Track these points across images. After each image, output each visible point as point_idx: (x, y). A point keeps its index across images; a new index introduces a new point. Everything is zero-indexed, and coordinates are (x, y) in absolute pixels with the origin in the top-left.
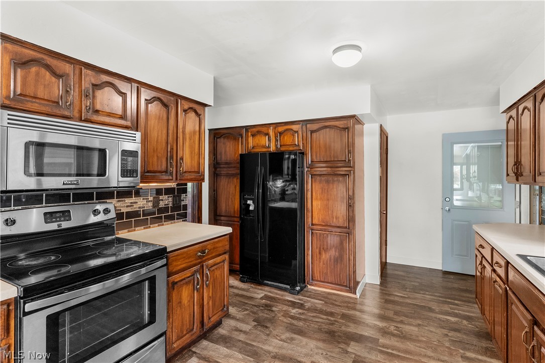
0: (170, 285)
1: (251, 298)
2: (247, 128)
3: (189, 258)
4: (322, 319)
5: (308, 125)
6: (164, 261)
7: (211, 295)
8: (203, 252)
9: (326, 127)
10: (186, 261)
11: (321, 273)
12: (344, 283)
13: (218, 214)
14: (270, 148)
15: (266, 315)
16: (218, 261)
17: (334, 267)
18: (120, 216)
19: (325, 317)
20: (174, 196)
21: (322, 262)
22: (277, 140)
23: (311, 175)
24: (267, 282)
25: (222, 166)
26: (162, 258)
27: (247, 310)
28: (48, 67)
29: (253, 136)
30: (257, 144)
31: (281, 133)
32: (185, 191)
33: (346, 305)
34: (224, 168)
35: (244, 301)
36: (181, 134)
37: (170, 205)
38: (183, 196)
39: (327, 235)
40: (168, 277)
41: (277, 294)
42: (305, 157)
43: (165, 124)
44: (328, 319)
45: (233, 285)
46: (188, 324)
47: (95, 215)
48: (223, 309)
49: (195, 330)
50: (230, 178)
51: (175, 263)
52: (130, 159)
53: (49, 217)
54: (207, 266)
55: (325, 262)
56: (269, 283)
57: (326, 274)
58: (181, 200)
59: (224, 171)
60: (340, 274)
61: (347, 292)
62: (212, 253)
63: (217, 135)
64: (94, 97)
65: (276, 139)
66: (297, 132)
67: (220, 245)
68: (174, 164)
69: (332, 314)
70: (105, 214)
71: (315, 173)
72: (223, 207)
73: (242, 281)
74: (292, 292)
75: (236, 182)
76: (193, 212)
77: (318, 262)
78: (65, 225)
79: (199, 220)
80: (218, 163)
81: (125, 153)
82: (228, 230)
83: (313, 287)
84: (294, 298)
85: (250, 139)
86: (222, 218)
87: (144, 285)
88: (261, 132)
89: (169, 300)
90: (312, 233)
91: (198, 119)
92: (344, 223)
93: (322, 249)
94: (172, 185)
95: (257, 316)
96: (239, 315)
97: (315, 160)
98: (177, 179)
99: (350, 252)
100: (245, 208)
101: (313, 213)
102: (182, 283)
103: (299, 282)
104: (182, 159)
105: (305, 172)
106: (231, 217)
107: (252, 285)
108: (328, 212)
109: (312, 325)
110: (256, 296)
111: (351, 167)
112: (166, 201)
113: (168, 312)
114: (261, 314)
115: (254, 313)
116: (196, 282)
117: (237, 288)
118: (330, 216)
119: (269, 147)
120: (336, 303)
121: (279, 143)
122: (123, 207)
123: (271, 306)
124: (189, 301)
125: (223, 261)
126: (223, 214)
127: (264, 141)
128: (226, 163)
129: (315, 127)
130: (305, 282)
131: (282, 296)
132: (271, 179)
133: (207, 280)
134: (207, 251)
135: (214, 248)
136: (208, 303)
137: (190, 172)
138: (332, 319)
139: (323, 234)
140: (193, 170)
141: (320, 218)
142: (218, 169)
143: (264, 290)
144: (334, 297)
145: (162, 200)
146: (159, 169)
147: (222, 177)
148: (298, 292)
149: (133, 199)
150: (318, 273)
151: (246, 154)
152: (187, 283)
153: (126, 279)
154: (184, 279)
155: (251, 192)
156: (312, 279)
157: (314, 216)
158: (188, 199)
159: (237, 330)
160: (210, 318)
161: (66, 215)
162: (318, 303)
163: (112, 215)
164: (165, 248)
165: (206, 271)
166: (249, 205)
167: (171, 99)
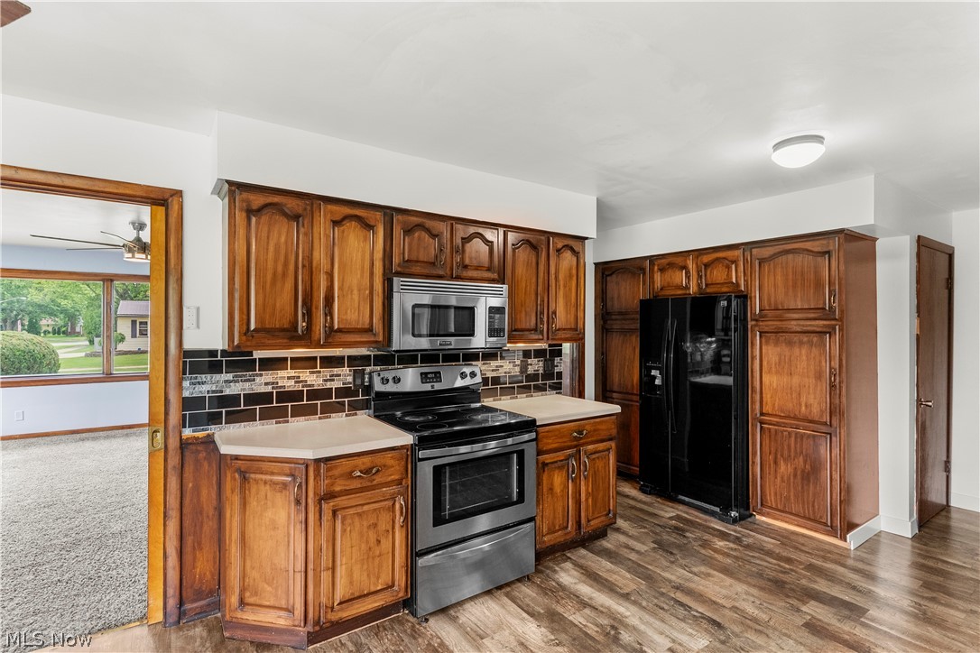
0: (540, 465)
1: (655, 515)
2: (652, 259)
3: (561, 438)
4: (769, 562)
5: (754, 251)
6: (533, 435)
7: (590, 490)
8: (580, 432)
9: (787, 252)
10: (560, 440)
11: (779, 497)
12: (821, 517)
13: (608, 389)
14: (689, 289)
15: (673, 539)
16: (601, 449)
17: (802, 488)
18: (485, 381)
19: (774, 561)
20: (545, 360)
21: (779, 478)
22: (700, 277)
23: (760, 332)
24: (683, 498)
25: (614, 317)
26: (531, 432)
27: (645, 528)
28: (428, 231)
29: (662, 270)
30: (668, 283)
31: (706, 266)
32: (559, 353)
33: (822, 553)
34: (616, 320)
35: (640, 517)
36: (554, 281)
37: (541, 372)
38: (557, 360)
39: (789, 433)
40: (538, 455)
41: (697, 517)
42: (749, 303)
43: (535, 271)
44: (779, 566)
45: (629, 494)
46: (561, 519)
47: (462, 378)
48: (608, 514)
49: (569, 528)
50: (626, 335)
51: (545, 441)
52: (497, 316)
53: (425, 377)
54: (585, 453)
55: (785, 478)
56: (687, 499)
57: (788, 498)
58: (554, 366)
59: (617, 325)
60: (814, 502)
61: (828, 535)
62: (592, 436)
63: (606, 271)
64: (464, 251)
65: (698, 275)
66: (735, 262)
67: (603, 427)
68: (545, 319)
69: (789, 560)
70: (472, 377)
71: (766, 329)
72: (615, 378)
73: (642, 490)
74: (723, 517)
75: (635, 341)
76: (572, 384)
77: (772, 479)
78: (438, 386)
79: (581, 395)
80: (608, 313)
81: (493, 310)
82: (616, 409)
83: (764, 519)
84: (725, 527)
85: (657, 277)
86: (615, 395)
87: (512, 459)
88: (674, 264)
89: (539, 483)
90: (761, 427)
91: (575, 259)
92: (822, 416)
93: (779, 456)
94: (543, 345)
95: (659, 538)
96: (633, 532)
97: (767, 308)
98: (548, 338)
99: (834, 466)
100: (647, 381)
101: (764, 395)
102: (553, 466)
103: (736, 506)
104: (554, 313)
105: (749, 327)
106: (628, 393)
107: (658, 499)
108: (791, 395)
109: (747, 567)
110: (662, 513)
111: (836, 319)
112: (536, 365)
113: (537, 497)
114: (665, 537)
115: (656, 534)
116: (570, 470)
117: (633, 499)
118: (795, 401)
119: (687, 288)
120: (803, 548)
121: (703, 280)
122: (488, 371)
123: (683, 530)
124: (562, 491)
125: (608, 450)
126: (616, 388)
127: (680, 277)
128: (620, 313)
129: (767, 252)
130: (748, 509)
131: (706, 521)
132: (689, 339)
133: (586, 471)
134: (585, 433)
135: (595, 430)
136: (587, 500)
137: (564, 329)
138: (787, 566)
139: (782, 432)
140: (569, 327)
141: (776, 404)
142: (609, 322)
143: (677, 509)
144: (801, 540)
145: (531, 365)
146: (528, 327)
147: (614, 334)
148: (735, 521)
149: (499, 362)
150: (773, 494)
151: (650, 300)
152: (560, 468)
153: (492, 446)
154: (556, 462)
155: (658, 358)
156: (762, 505)
157: (764, 400)
158: (564, 365)
159: (627, 547)
160: (589, 521)
161: (437, 376)
162: (769, 542)
163: (478, 379)
164: (534, 421)
165: (584, 459)
166: (654, 377)
167: (541, 240)
